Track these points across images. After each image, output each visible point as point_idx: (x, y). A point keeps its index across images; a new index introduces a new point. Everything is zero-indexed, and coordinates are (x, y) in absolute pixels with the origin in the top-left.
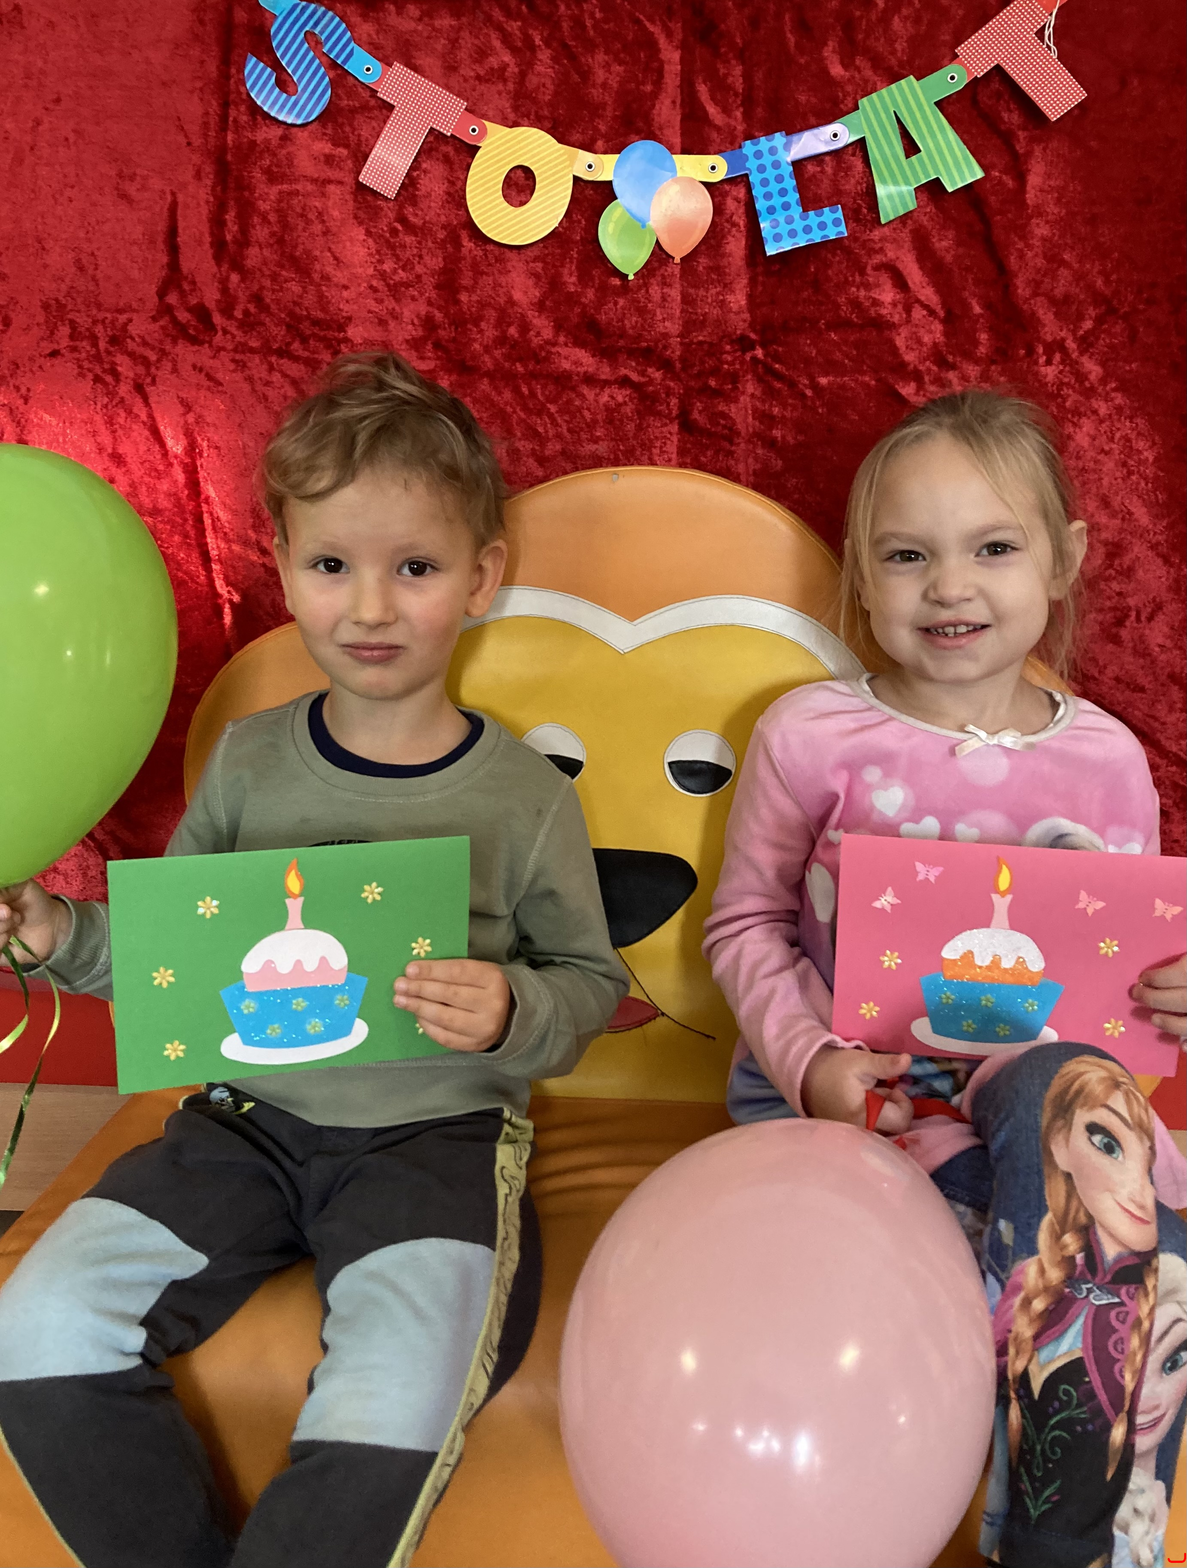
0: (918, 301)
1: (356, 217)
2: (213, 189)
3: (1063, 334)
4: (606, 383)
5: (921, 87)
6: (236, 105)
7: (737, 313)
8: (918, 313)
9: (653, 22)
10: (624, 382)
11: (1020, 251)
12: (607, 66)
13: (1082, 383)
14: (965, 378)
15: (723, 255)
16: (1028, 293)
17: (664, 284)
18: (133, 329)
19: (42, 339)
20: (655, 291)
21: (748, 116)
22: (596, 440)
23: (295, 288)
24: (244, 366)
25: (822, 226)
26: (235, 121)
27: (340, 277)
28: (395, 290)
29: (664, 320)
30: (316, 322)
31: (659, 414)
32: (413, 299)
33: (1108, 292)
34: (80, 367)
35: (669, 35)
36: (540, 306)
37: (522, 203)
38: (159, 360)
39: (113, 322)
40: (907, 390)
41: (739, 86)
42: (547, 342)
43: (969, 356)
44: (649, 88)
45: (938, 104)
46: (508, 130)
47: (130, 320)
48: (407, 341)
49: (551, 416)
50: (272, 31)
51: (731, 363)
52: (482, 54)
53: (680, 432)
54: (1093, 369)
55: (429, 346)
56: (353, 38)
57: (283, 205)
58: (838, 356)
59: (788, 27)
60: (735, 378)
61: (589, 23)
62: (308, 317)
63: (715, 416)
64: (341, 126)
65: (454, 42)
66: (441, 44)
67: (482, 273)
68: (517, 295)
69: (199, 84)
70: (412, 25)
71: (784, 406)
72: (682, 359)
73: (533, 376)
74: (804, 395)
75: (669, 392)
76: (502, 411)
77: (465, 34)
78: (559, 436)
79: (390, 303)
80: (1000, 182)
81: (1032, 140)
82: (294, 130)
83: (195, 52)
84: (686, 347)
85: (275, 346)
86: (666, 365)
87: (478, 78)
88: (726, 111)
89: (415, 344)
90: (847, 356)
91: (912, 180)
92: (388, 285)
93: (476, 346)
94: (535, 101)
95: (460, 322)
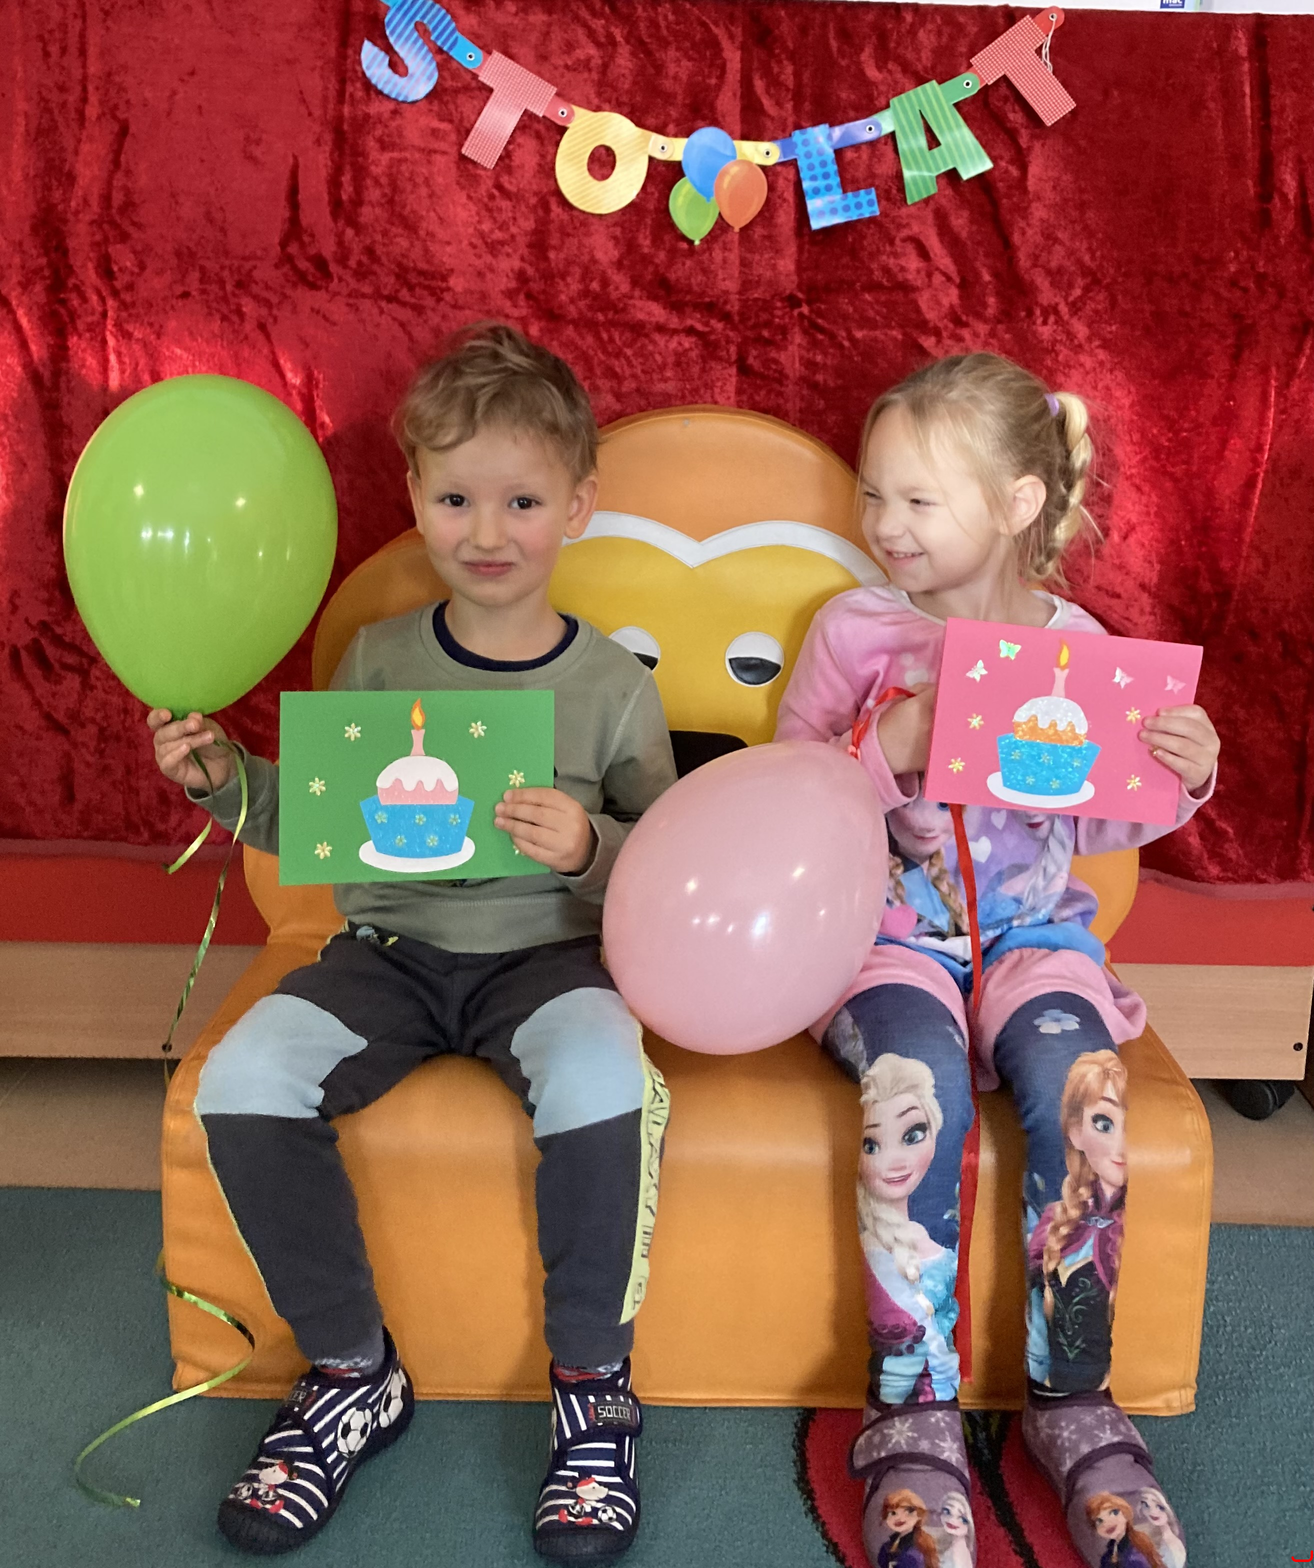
0: (937, 269)
1: (458, 183)
2: (331, 154)
3: (1057, 300)
4: (675, 332)
5: (943, 91)
6: (353, 81)
7: (787, 275)
8: (938, 279)
9: (717, 25)
10: (690, 331)
11: (1023, 229)
12: (678, 61)
13: (1072, 340)
14: (976, 335)
15: (776, 226)
16: (1028, 264)
17: (725, 248)
18: (256, 274)
19: (175, 282)
20: (718, 255)
21: (797, 109)
22: (665, 380)
23: (404, 243)
24: (357, 309)
25: (859, 206)
26: (351, 95)
27: (442, 234)
28: (493, 248)
29: (724, 280)
30: (421, 273)
31: (720, 359)
32: (508, 255)
33: (1093, 265)
34: (209, 307)
35: (731, 37)
36: (619, 265)
37: (605, 177)
38: (280, 303)
39: (239, 269)
40: (928, 342)
41: (790, 82)
42: (625, 296)
43: (980, 316)
44: (713, 81)
45: (957, 105)
46: (591, 114)
47: (255, 267)
48: (502, 292)
49: (627, 359)
50: (386, 20)
51: (782, 318)
52: (570, 47)
53: (738, 375)
54: (1081, 330)
55: (522, 296)
56: (457, 28)
57: (394, 170)
58: (871, 313)
59: (831, 35)
60: (784, 331)
61: (663, 24)
62: (415, 269)
63: (767, 362)
64: (446, 104)
65: (547, 35)
66: (534, 38)
67: (568, 235)
68: (599, 255)
69: (319, 63)
70: (510, 19)
71: (825, 354)
72: (741, 314)
73: (612, 324)
74: (841, 347)
75: (728, 341)
76: (584, 353)
77: (555, 28)
78: (634, 376)
79: (488, 258)
80: (1006, 171)
81: (1033, 137)
82: (404, 106)
83: (318, 35)
84: (744, 303)
85: (386, 292)
86: (726, 317)
87: (567, 67)
88: (779, 104)
89: (510, 294)
90: (878, 313)
91: (933, 168)
92: (486, 243)
93: (563, 297)
94: (615, 89)
95: (548, 276)
